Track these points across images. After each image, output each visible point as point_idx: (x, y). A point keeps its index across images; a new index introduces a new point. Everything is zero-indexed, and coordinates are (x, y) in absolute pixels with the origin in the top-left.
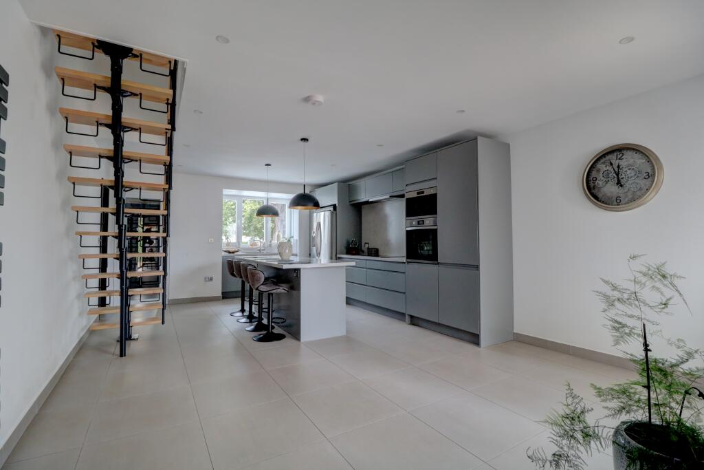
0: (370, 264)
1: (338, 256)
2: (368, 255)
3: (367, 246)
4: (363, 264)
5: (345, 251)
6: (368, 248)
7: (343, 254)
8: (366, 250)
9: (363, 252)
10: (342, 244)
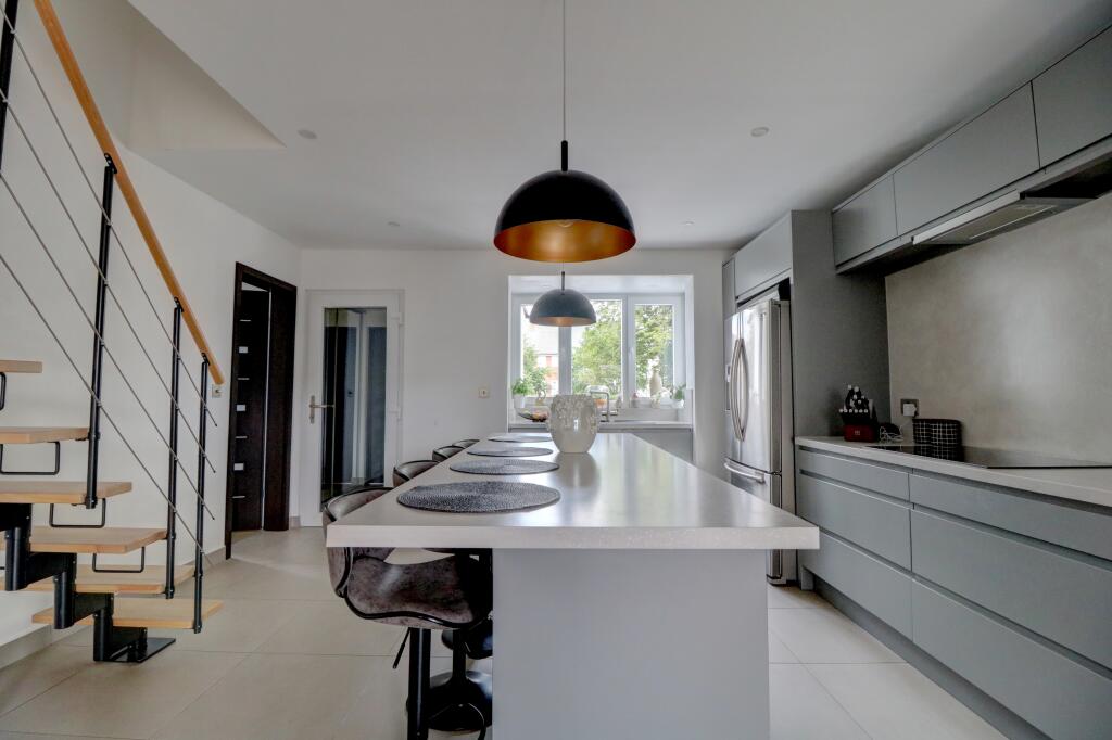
0: (922, 489)
1: (800, 441)
2: (916, 451)
3: (909, 410)
4: (896, 483)
5: (825, 426)
6: (916, 420)
7: (817, 435)
8: (906, 426)
9: (894, 430)
10: (812, 395)
